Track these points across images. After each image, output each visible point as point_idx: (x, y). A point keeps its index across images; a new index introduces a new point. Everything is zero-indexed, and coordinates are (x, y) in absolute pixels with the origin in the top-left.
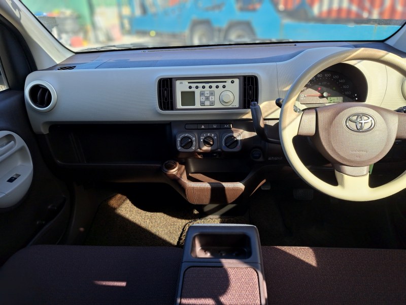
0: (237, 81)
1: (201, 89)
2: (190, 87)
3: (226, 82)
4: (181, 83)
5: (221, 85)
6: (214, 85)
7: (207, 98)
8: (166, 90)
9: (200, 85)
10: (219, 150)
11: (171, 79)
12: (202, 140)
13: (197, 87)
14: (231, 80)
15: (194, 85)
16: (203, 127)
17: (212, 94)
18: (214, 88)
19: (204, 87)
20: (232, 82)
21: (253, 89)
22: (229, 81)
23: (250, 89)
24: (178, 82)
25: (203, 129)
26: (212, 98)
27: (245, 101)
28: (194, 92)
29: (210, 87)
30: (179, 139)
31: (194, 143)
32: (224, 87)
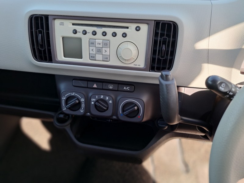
0: (144, 28)
1: (89, 35)
2: (75, 32)
3: (128, 28)
4: (62, 24)
5: (119, 32)
6: (110, 31)
7: (99, 51)
8: (40, 32)
9: (90, 29)
10: (114, 117)
11: (47, 17)
12: (93, 103)
13: (85, 33)
14: (136, 25)
15: (80, 29)
16: (95, 86)
17: (106, 44)
18: (109, 36)
19: (94, 33)
20: (138, 29)
21: (169, 42)
22: (133, 26)
23: (164, 43)
24: (57, 22)
25: (95, 88)
26: (106, 51)
27: (153, 60)
28: (80, 39)
29: (104, 34)
30: (64, 98)
31: (83, 105)
32: (124, 35)
